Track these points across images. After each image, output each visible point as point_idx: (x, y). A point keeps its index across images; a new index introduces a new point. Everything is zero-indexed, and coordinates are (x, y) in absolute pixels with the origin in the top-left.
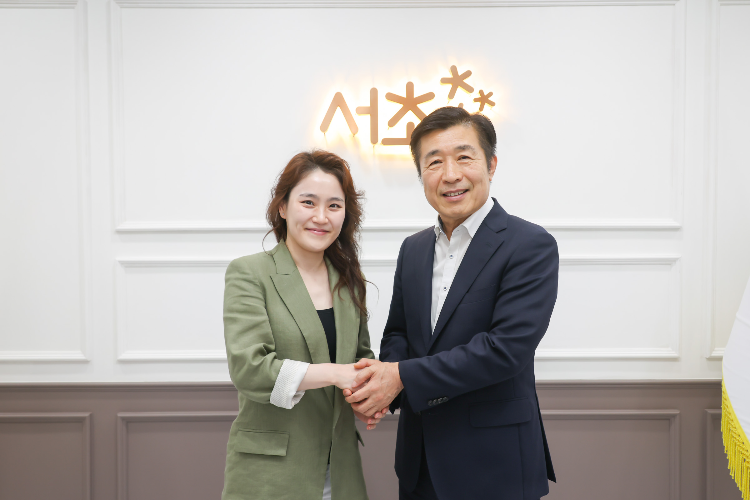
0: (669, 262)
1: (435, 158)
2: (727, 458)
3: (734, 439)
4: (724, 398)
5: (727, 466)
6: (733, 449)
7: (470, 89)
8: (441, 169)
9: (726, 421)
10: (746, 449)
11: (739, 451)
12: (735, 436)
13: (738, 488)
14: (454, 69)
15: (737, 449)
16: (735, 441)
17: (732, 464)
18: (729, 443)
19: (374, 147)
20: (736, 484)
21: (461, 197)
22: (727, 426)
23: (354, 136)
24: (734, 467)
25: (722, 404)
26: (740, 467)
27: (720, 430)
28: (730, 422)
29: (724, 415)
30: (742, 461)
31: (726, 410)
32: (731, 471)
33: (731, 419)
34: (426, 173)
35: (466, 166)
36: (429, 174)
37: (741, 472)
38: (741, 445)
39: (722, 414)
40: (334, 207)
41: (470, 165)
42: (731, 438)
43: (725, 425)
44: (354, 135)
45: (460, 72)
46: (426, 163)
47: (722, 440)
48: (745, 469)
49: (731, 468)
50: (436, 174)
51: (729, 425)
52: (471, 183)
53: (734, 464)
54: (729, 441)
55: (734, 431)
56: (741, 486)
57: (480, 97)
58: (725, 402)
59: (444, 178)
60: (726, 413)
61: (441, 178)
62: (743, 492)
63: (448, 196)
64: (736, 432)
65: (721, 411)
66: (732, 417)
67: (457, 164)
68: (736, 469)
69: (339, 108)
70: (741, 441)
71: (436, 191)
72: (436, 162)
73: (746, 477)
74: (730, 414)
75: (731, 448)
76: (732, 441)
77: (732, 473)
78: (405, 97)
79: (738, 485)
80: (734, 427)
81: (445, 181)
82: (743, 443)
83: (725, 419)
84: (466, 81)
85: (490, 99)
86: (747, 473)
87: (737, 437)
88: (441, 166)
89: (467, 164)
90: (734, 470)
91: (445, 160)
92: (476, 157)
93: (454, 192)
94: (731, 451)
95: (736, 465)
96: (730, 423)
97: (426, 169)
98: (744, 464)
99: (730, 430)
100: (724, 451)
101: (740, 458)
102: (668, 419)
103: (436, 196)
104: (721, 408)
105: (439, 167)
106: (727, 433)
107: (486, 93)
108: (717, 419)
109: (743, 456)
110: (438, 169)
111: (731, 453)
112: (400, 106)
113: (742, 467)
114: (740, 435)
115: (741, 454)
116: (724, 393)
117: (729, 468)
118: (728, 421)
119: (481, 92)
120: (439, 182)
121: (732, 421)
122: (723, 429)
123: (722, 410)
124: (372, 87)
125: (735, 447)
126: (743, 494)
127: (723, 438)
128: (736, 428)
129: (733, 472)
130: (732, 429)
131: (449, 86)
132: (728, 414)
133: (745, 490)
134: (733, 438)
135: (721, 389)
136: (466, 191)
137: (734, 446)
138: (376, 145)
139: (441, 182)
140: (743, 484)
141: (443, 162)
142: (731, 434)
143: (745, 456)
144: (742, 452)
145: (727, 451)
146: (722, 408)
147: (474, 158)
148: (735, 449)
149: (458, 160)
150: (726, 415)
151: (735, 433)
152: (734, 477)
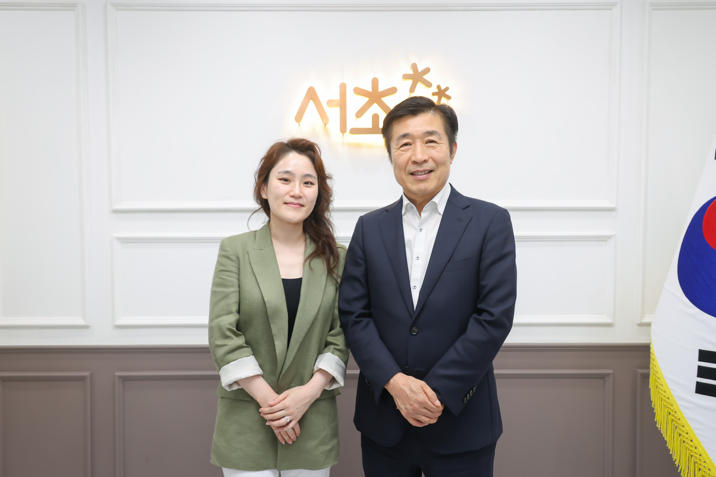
0: (604, 239)
1: (406, 141)
2: (655, 411)
3: (661, 395)
4: (652, 358)
5: (654, 418)
6: (659, 404)
7: (428, 84)
8: (410, 151)
9: (654, 379)
10: (671, 404)
11: (665, 405)
12: (661, 392)
13: (664, 438)
14: (414, 67)
15: (663, 404)
16: (662, 396)
17: (658, 417)
18: (656, 398)
19: (343, 136)
20: (662, 435)
21: (427, 176)
22: (655, 384)
23: (325, 127)
24: (660, 419)
25: (651, 364)
26: (666, 420)
27: (649, 387)
28: (657, 379)
29: (652, 373)
30: (667, 414)
31: (654, 369)
32: (658, 423)
33: (658, 377)
34: (396, 153)
35: (433, 149)
36: (400, 155)
37: (667, 424)
38: (667, 400)
39: (650, 373)
40: (308, 184)
41: (436, 149)
42: (658, 394)
43: (652, 382)
44: (325, 125)
45: (420, 69)
46: (397, 145)
47: (650, 396)
48: (670, 421)
49: (658, 421)
50: (405, 155)
51: (656, 382)
52: (436, 164)
53: (660, 417)
54: (656, 397)
55: (661, 388)
56: (667, 436)
57: (437, 91)
58: (653, 362)
59: (413, 159)
60: (654, 372)
61: (410, 159)
62: (668, 441)
63: (415, 175)
64: (663, 388)
65: (650, 371)
66: (659, 375)
67: (425, 147)
68: (662, 421)
69: (311, 101)
70: (667, 397)
71: (405, 170)
72: (406, 144)
73: (671, 428)
74: (657, 372)
75: (658, 403)
76: (659, 397)
77: (658, 425)
78: (371, 91)
79: (663, 435)
80: (660, 385)
81: (414, 161)
82: (668, 398)
83: (653, 377)
84: (426, 77)
85: (447, 93)
86: (672, 424)
87: (663, 393)
88: (411, 148)
89: (433, 148)
90: (660, 423)
91: (414, 143)
92: (441, 142)
93: (421, 172)
94: (657, 405)
95: (662, 418)
96: (657, 381)
97: (397, 150)
98: (669, 416)
99: (657, 387)
100: (652, 406)
101: (665, 412)
102: (603, 377)
103: (404, 174)
104: (649, 368)
105: (409, 149)
106: (654, 389)
107: (443, 88)
108: (646, 377)
109: (668, 409)
110: (407, 151)
111: (658, 407)
112: (366, 99)
113: (667, 419)
114: (666, 391)
115: (667, 408)
116: (652, 354)
117: (655, 420)
118: (655, 379)
119: (439, 87)
120: (408, 162)
121: (659, 378)
122: (651, 386)
123: (651, 369)
124: (341, 82)
125: (662, 402)
126: (668, 443)
127: (651, 394)
128: (662, 385)
129: (660, 424)
130: (659, 386)
131: (410, 82)
132: (656, 373)
133: (670, 440)
134: (659, 394)
135: (650, 351)
136: (431, 171)
137: (660, 401)
138: (345, 134)
139: (410, 162)
140: (668, 434)
141: (412, 144)
142: (658, 391)
143: (670, 410)
144: (668, 406)
145: (654, 405)
146: (651, 368)
147: (440, 143)
148: (661, 403)
149: (426, 144)
150: (654, 374)
151: (662, 390)
152: (660, 428)
